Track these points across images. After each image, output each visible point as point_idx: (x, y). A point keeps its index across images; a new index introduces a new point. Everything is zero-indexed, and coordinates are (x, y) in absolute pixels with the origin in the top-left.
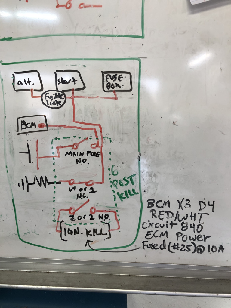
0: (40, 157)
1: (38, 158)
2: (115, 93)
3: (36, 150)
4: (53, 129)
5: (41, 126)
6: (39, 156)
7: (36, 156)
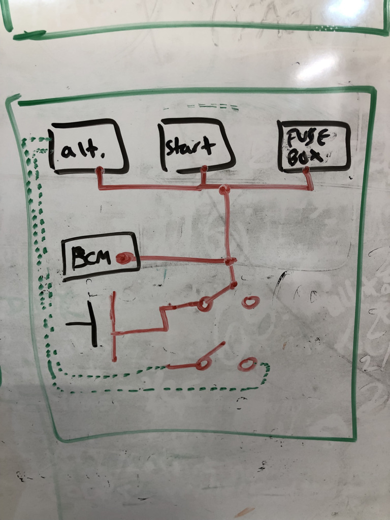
0: (119, 333)
1: (115, 334)
2: (308, 174)
3: (109, 317)
4: (153, 266)
5: (122, 258)
6: (116, 331)
7: (111, 331)
